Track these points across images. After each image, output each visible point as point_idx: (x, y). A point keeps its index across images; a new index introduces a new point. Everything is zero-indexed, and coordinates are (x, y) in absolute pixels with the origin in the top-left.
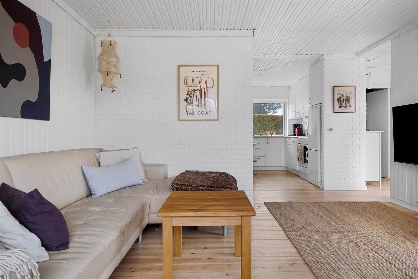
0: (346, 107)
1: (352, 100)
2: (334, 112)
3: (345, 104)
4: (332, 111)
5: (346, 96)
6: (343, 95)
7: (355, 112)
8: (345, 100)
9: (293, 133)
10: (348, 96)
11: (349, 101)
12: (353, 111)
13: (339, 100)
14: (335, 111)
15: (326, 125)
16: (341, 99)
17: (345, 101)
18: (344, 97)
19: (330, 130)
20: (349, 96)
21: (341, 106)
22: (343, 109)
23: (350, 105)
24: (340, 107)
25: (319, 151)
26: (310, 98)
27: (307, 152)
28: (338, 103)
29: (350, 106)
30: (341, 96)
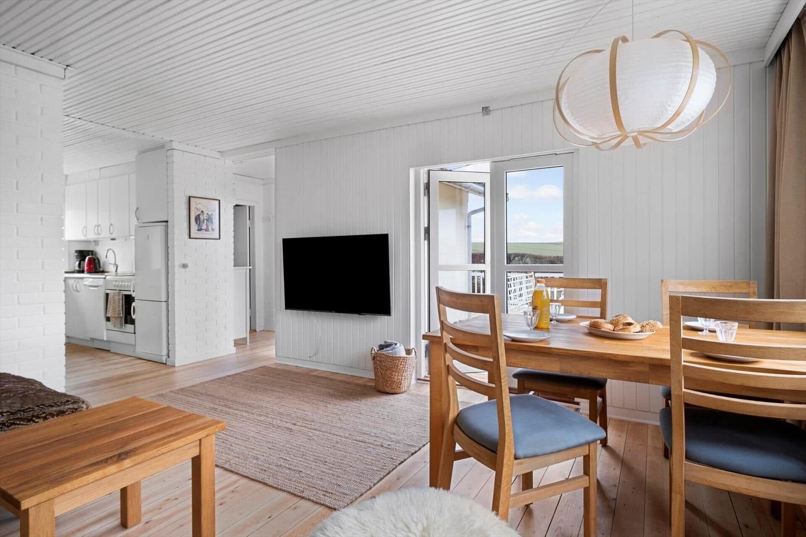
0: (207, 230)
1: (216, 221)
2: (190, 238)
3: (205, 226)
4: (187, 236)
5: (207, 214)
6: (202, 212)
7: (220, 239)
8: (206, 219)
9: (77, 268)
10: (209, 213)
11: (212, 222)
12: (217, 237)
13: (197, 218)
14: (192, 236)
15: (177, 259)
16: (199, 217)
17: (205, 221)
18: (205, 215)
19: (185, 266)
20: (212, 214)
21: (200, 228)
22: (202, 234)
23: (213, 227)
24: (198, 230)
25: (165, 301)
26: (137, 208)
27: (133, 304)
28: (196, 223)
29: (213, 230)
30: (200, 213)
